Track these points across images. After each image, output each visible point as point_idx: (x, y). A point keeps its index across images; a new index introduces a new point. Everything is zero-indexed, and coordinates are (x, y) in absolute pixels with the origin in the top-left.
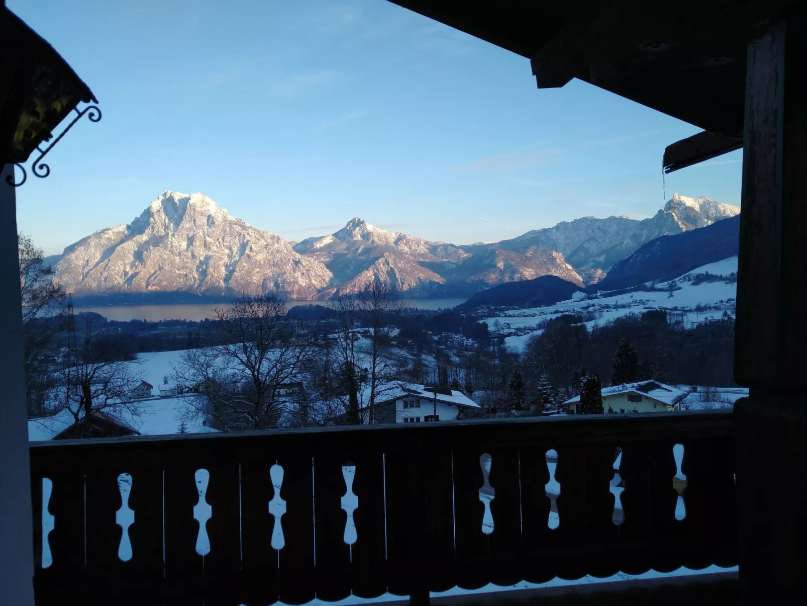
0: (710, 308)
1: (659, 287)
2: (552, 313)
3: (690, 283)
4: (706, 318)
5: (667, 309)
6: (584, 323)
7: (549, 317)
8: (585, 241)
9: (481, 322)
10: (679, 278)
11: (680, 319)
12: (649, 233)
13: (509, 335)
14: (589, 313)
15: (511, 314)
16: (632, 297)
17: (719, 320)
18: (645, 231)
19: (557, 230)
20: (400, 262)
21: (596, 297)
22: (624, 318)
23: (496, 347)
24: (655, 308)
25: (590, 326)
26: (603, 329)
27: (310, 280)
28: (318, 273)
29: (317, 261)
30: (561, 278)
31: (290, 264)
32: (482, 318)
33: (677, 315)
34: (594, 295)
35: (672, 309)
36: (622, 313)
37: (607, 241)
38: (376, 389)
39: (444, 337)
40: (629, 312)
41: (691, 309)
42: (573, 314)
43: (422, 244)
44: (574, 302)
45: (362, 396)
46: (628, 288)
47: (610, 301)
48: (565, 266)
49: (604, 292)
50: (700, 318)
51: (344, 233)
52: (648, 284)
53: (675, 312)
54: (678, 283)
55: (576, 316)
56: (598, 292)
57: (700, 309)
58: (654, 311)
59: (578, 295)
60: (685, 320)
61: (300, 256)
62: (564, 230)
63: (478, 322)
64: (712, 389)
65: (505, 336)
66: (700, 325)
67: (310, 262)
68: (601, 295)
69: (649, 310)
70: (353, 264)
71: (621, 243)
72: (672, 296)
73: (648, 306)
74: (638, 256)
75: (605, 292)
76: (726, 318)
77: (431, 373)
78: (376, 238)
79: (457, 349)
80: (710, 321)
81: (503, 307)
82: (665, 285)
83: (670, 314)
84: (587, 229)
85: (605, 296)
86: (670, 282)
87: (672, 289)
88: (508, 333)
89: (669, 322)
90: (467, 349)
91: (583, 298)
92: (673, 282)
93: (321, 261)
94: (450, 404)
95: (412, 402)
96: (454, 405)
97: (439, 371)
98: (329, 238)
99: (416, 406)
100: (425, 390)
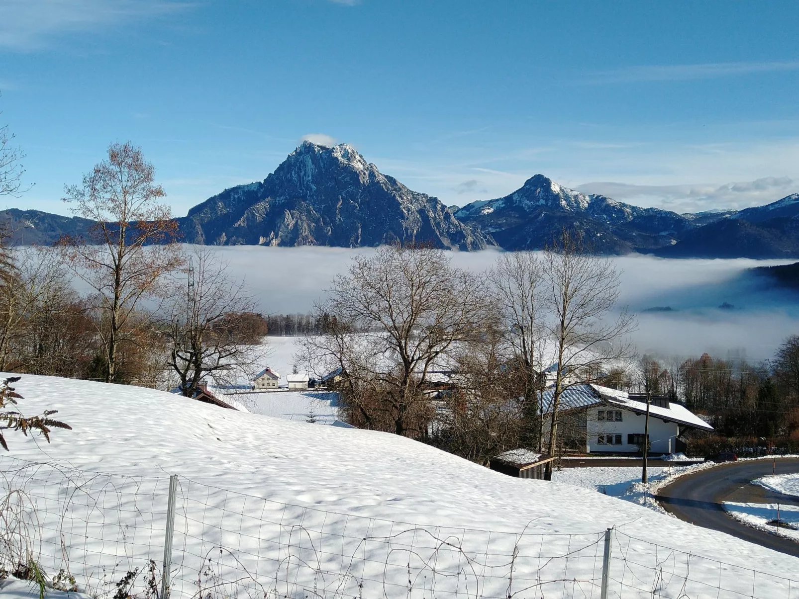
29: (483, 232)
51: (521, 195)
61: (462, 225)
67: (473, 233)
78: (564, 202)
93: (489, 233)
94: (666, 420)
95: (610, 413)
96: (672, 421)
97: (647, 383)
98: (500, 202)
99: (616, 420)
100: (630, 399)
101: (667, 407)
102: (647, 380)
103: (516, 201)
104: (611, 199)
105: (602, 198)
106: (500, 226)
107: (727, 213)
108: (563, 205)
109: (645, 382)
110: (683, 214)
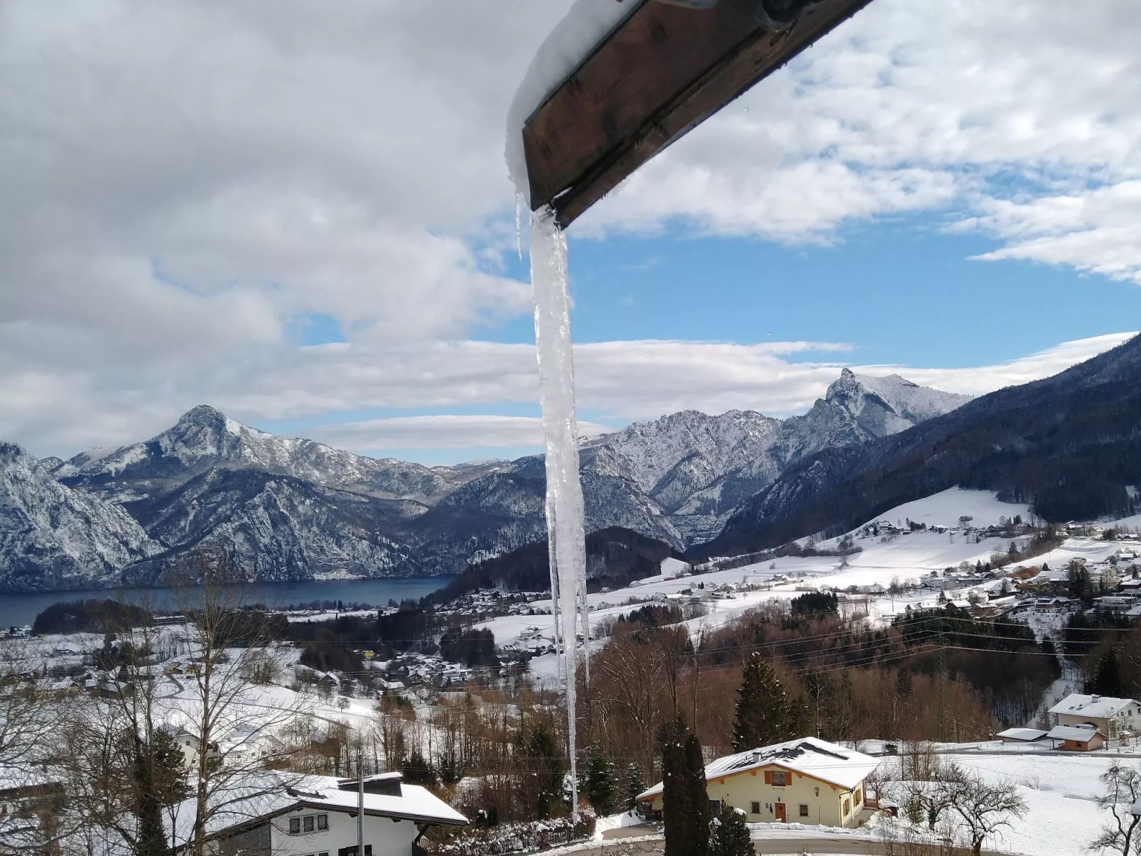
0: (914, 587)
1: (822, 549)
2: (622, 605)
3: (879, 538)
4: (909, 607)
5: (837, 590)
6: (684, 623)
7: (616, 612)
8: (683, 460)
9: (479, 627)
10: (856, 530)
11: (861, 609)
12: (800, 444)
13: (538, 652)
14: (695, 602)
15: (543, 608)
16: (772, 567)
17: (931, 610)
18: (793, 441)
19: (629, 437)
20: (303, 503)
21: (706, 571)
22: (759, 611)
23: (512, 679)
24: (816, 590)
25: (694, 629)
26: (720, 633)
27: (92, 544)
28: (111, 529)
29: (107, 502)
30: (639, 532)
31: (43, 510)
32: (482, 618)
33: (857, 602)
34: (702, 565)
35: (847, 591)
36: (754, 600)
37: (724, 459)
38: (209, 801)
39: (404, 663)
40: (768, 598)
41: (881, 588)
42: (662, 605)
43: (351, 465)
44: (665, 580)
45: (174, 819)
46: (766, 551)
47: (732, 577)
48: (648, 509)
49: (721, 559)
50: (898, 607)
51: (173, 438)
52: (802, 543)
53: (853, 597)
54: (855, 539)
55: (669, 609)
56: (710, 559)
57: (896, 590)
58: (814, 595)
59: (671, 566)
60: (871, 612)
61: (68, 491)
62: (641, 437)
63: (474, 627)
64: (925, 745)
65: (531, 655)
66: (897, 620)
67: (91, 504)
68: (714, 565)
69: (805, 593)
70: (193, 508)
71: (750, 464)
72: (845, 564)
73: (802, 585)
74: (781, 488)
75: (723, 558)
76: (943, 607)
77: (368, 744)
78: (249, 450)
79: (428, 687)
80: (916, 614)
81: (526, 594)
82: (833, 543)
83: (845, 600)
84: (686, 434)
85: (722, 567)
86: (842, 537)
87: (846, 551)
88: (537, 648)
89: (841, 616)
90: (449, 686)
91: (682, 572)
92: (847, 538)
93: (119, 503)
94: (396, 817)
95: (309, 819)
96: (405, 819)
97: (386, 739)
98: (139, 450)
99: (320, 828)
100: (342, 789)
101: (398, 793)
102: (385, 735)
103: (167, 448)
104: (324, 445)
105: (310, 445)
106: (139, 491)
107: (493, 465)
108: (247, 455)
109: (382, 738)
110: (435, 468)
